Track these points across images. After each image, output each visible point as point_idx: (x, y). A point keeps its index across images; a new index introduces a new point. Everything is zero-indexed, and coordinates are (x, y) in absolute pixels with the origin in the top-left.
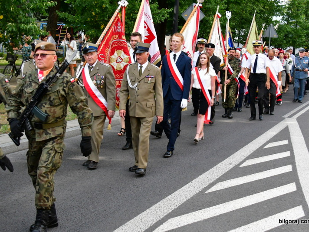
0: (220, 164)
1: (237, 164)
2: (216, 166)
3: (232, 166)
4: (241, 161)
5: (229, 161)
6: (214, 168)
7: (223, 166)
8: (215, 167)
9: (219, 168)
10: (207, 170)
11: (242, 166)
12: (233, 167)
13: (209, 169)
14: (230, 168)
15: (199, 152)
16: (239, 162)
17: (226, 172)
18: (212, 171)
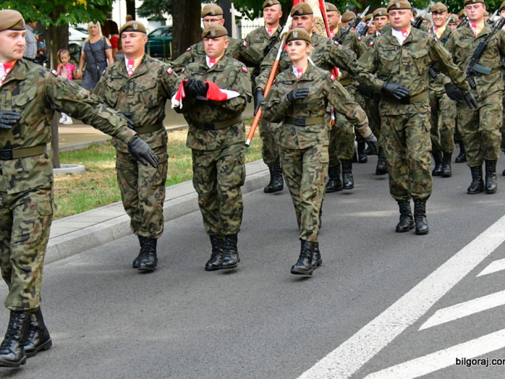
0: (369, 326)
1: (411, 323)
2: (359, 332)
3: (399, 330)
4: (423, 313)
5: (391, 315)
6: (353, 337)
7: (378, 330)
8: (355, 336)
9: (368, 338)
10: (337, 346)
11: (424, 326)
12: (403, 332)
13: (341, 343)
14: (396, 335)
15: (311, 301)
16: (417, 318)
17: (386, 345)
18: (349, 347)
